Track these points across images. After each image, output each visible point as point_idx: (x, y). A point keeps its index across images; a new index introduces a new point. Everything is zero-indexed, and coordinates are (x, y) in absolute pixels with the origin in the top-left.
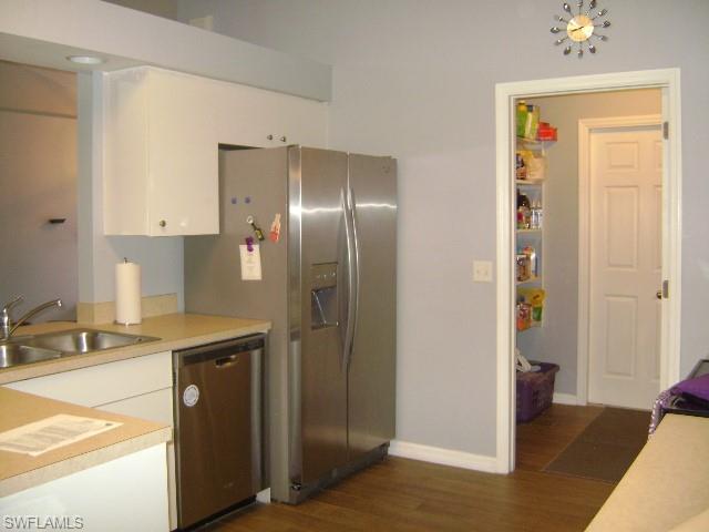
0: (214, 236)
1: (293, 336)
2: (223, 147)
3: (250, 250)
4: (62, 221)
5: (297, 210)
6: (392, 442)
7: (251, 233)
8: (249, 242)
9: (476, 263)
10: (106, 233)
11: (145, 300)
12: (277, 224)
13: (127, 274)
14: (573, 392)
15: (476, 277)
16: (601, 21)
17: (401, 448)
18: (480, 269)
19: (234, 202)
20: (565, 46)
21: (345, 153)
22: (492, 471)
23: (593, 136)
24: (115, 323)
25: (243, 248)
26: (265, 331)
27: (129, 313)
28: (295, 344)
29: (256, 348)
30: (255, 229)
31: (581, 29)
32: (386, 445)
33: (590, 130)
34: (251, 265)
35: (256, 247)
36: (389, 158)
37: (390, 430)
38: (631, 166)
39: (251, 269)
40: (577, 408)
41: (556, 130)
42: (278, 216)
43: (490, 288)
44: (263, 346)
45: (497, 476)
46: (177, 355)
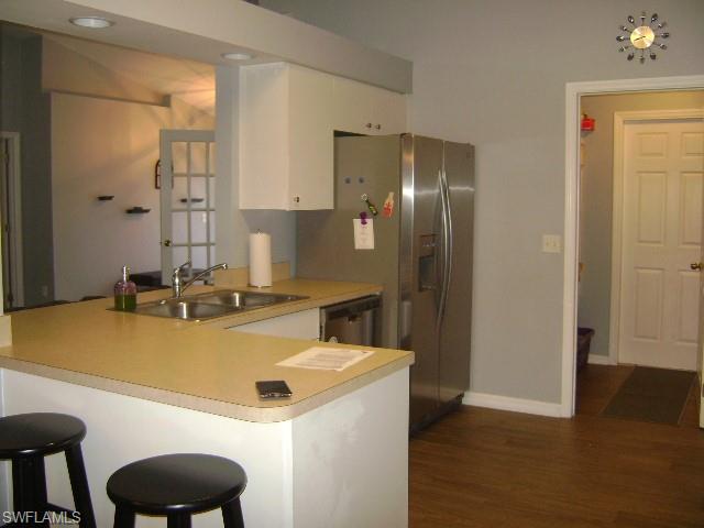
0: (330, 211)
1: (403, 297)
2: (338, 134)
3: (364, 223)
4: (110, 198)
5: (409, 192)
6: (466, 393)
7: (365, 208)
8: (363, 217)
9: (545, 237)
10: (241, 207)
11: (276, 265)
12: (390, 200)
13: (260, 243)
14: (607, 354)
15: (546, 249)
16: (662, 32)
17: (473, 399)
18: (549, 243)
19: (348, 181)
20: (629, 52)
21: (441, 141)
22: (558, 416)
23: (627, 127)
24: (249, 285)
25: (357, 222)
26: (378, 293)
27: (262, 278)
28: (407, 304)
29: (368, 308)
30: (370, 205)
31: (643, 37)
32: (462, 396)
33: (624, 122)
34: (364, 236)
35: (370, 222)
36: (468, 145)
37: (465, 384)
38: (661, 155)
39: (364, 240)
40: (608, 367)
41: (593, 121)
42: (391, 194)
43: (559, 258)
44: (378, 306)
45: (562, 419)
46: (323, 310)
